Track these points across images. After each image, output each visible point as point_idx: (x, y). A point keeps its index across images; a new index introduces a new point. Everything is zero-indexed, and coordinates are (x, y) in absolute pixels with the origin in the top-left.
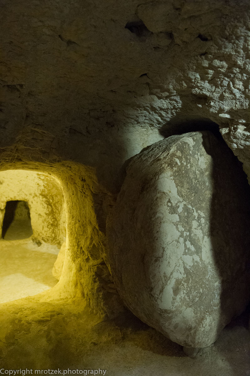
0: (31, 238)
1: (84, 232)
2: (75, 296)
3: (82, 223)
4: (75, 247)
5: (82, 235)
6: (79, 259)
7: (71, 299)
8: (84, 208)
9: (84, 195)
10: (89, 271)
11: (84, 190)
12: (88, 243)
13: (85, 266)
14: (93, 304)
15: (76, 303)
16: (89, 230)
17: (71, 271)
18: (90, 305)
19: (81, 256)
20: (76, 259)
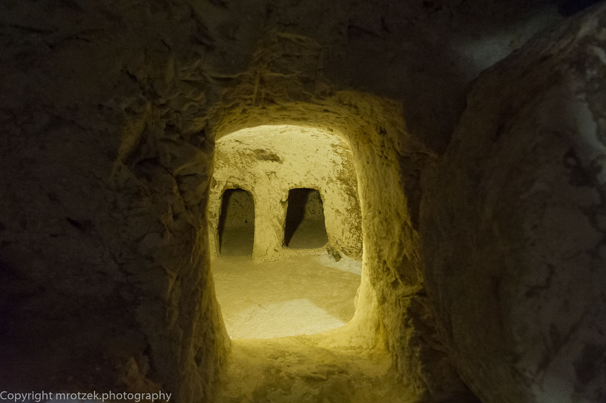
0: (325, 247)
1: (389, 233)
2: (375, 346)
3: (385, 217)
4: (374, 260)
5: (385, 238)
6: (382, 282)
7: (368, 350)
8: (386, 186)
9: (385, 162)
10: (396, 304)
11: (385, 151)
12: (395, 253)
13: (391, 294)
14: (402, 366)
15: (374, 359)
16: (397, 228)
17: (370, 302)
18: (397, 367)
19: (384, 276)
20: (378, 281)
